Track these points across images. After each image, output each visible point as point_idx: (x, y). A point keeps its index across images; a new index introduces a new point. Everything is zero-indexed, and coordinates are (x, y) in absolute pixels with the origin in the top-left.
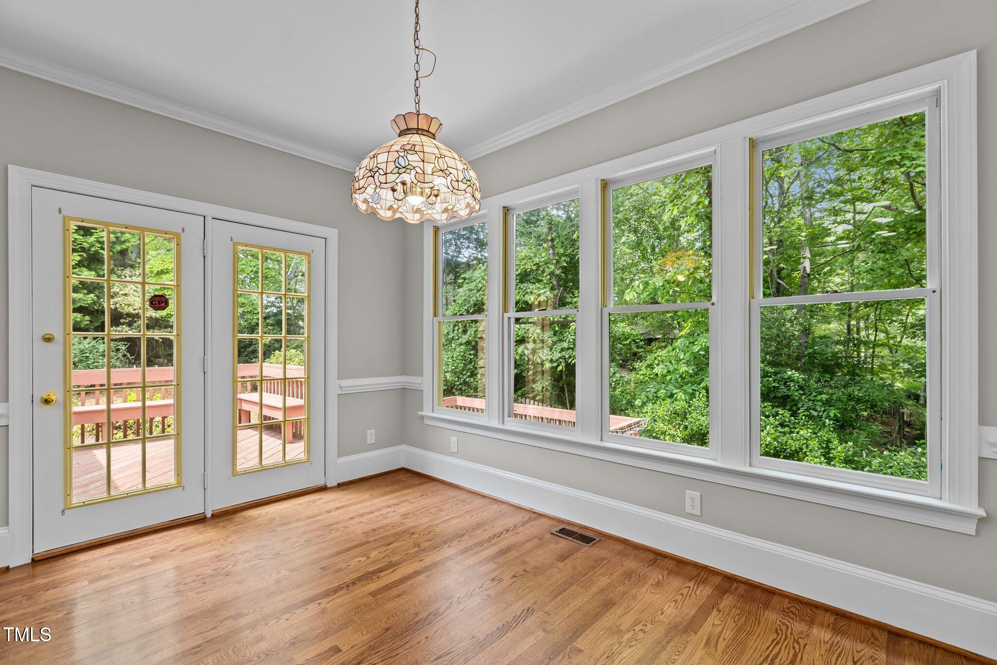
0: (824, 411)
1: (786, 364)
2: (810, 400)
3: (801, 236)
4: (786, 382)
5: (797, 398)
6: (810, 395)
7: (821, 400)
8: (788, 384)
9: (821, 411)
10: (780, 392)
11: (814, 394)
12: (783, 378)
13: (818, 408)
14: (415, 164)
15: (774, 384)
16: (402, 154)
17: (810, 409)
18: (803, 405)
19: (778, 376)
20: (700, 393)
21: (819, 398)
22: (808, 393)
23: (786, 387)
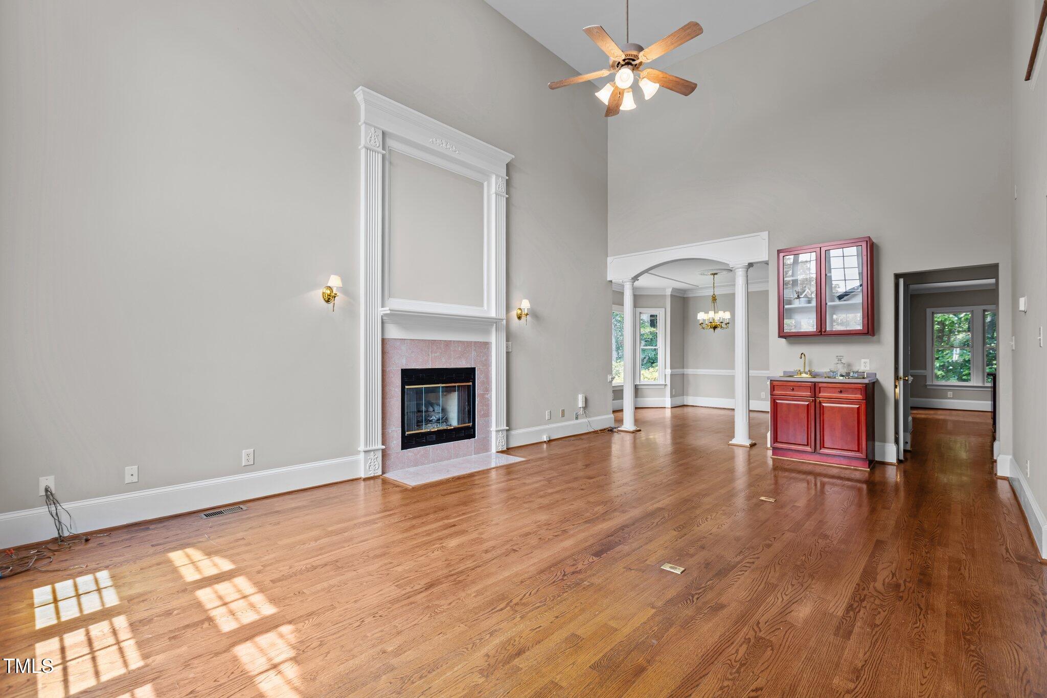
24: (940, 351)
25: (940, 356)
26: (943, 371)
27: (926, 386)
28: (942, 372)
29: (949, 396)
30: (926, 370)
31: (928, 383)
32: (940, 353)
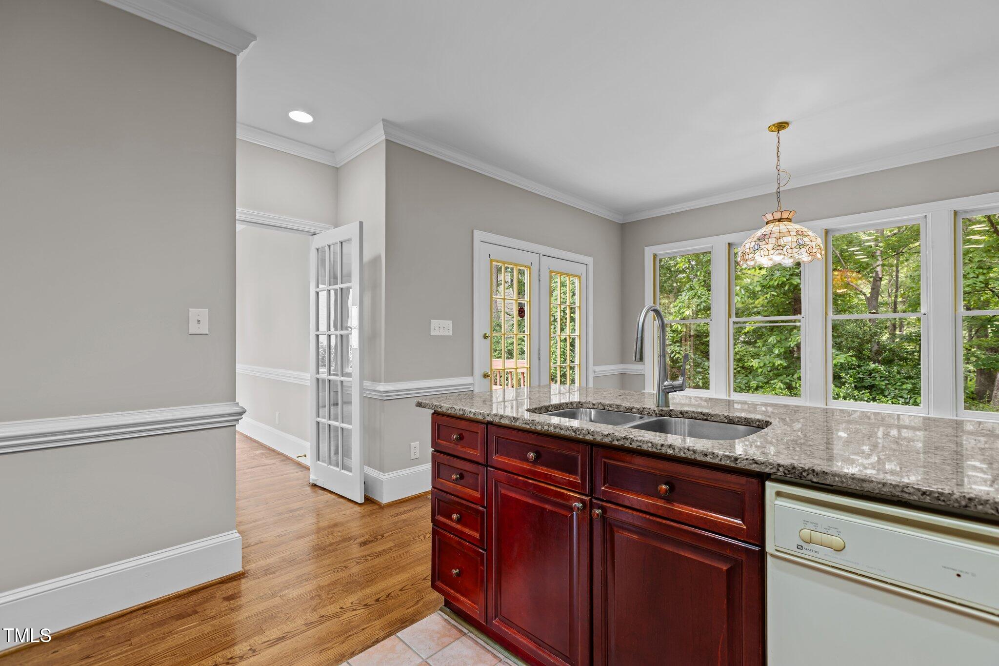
0: (911, 398)
1: (869, 358)
2: (896, 389)
3: (879, 247)
4: (870, 373)
5: (884, 387)
6: (895, 384)
7: (906, 389)
8: (873, 375)
9: (907, 398)
10: (866, 382)
11: (899, 384)
12: (867, 370)
13: (905, 396)
14: (808, 243)
15: (859, 376)
16: (799, 237)
17: (898, 396)
18: (890, 393)
19: (862, 368)
20: (796, 383)
21: (904, 387)
22: (894, 383)
23: (870, 378)
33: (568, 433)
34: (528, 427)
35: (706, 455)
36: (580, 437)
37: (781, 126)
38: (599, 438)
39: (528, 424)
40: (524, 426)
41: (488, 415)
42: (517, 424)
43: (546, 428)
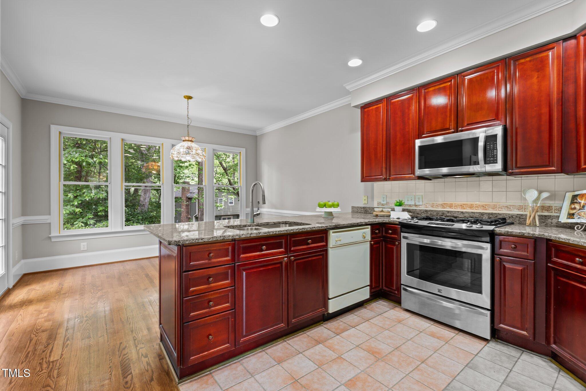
24: (78, 190)
25: (78, 194)
26: (81, 208)
27: (50, 238)
28: (80, 210)
29: (82, 249)
30: (50, 214)
31: (52, 235)
32: (78, 191)
33: (284, 232)
34: (266, 234)
35: (322, 227)
36: (289, 232)
37: (190, 98)
38: (295, 231)
39: (266, 233)
40: (264, 235)
41: (243, 235)
42: (261, 235)
43: (275, 233)
